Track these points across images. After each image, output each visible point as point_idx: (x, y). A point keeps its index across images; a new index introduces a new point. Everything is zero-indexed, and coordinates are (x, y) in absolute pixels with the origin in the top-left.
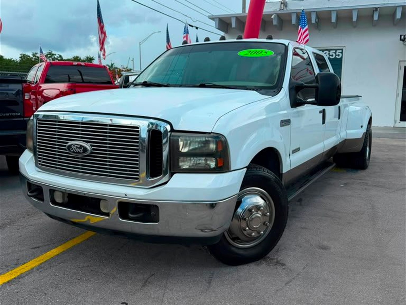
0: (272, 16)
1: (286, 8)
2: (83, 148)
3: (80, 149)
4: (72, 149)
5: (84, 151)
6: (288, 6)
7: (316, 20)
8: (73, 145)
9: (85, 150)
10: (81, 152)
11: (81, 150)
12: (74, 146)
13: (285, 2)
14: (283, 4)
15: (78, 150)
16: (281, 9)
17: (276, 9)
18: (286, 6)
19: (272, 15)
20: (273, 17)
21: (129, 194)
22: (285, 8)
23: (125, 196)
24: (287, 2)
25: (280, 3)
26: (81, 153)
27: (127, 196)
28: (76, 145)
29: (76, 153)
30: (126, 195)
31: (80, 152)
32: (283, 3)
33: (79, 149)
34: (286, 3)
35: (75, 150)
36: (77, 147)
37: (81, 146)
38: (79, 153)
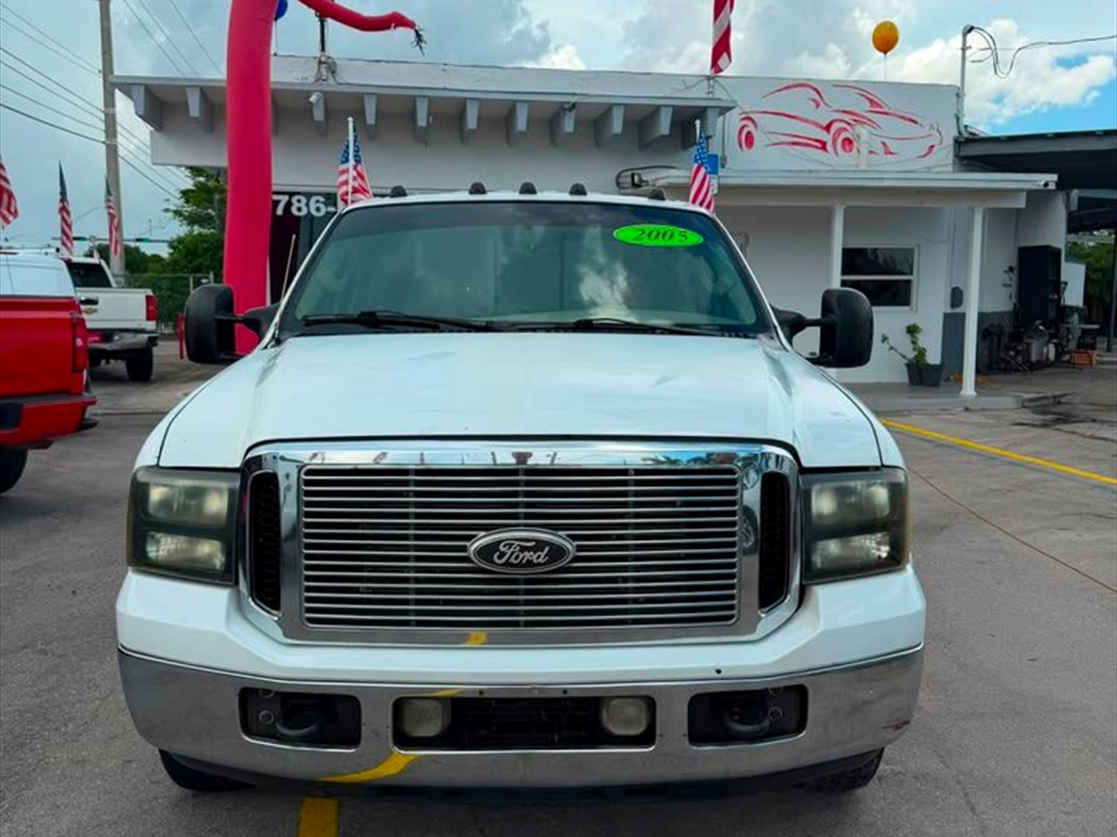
0: (310, 96)
1: (334, 77)
2: (547, 549)
3: (535, 552)
4: (499, 557)
5: (550, 557)
6: (338, 72)
7: (428, 120)
8: (503, 544)
9: (556, 552)
10: (541, 560)
11: (541, 557)
12: (511, 545)
13: (330, 61)
14: (324, 66)
15: (528, 555)
16: (320, 79)
17: (306, 79)
18: (333, 72)
19: (309, 94)
20: (313, 99)
21: (728, 668)
22: (330, 76)
23: (716, 675)
24: (338, 62)
25: (315, 64)
26: (539, 564)
27: (722, 675)
28: (517, 543)
29: (520, 565)
30: (719, 672)
31: (535, 561)
32: (324, 63)
33: (532, 553)
34: (334, 63)
35: (517, 557)
36: (523, 549)
37: (540, 545)
38: (530, 563)
